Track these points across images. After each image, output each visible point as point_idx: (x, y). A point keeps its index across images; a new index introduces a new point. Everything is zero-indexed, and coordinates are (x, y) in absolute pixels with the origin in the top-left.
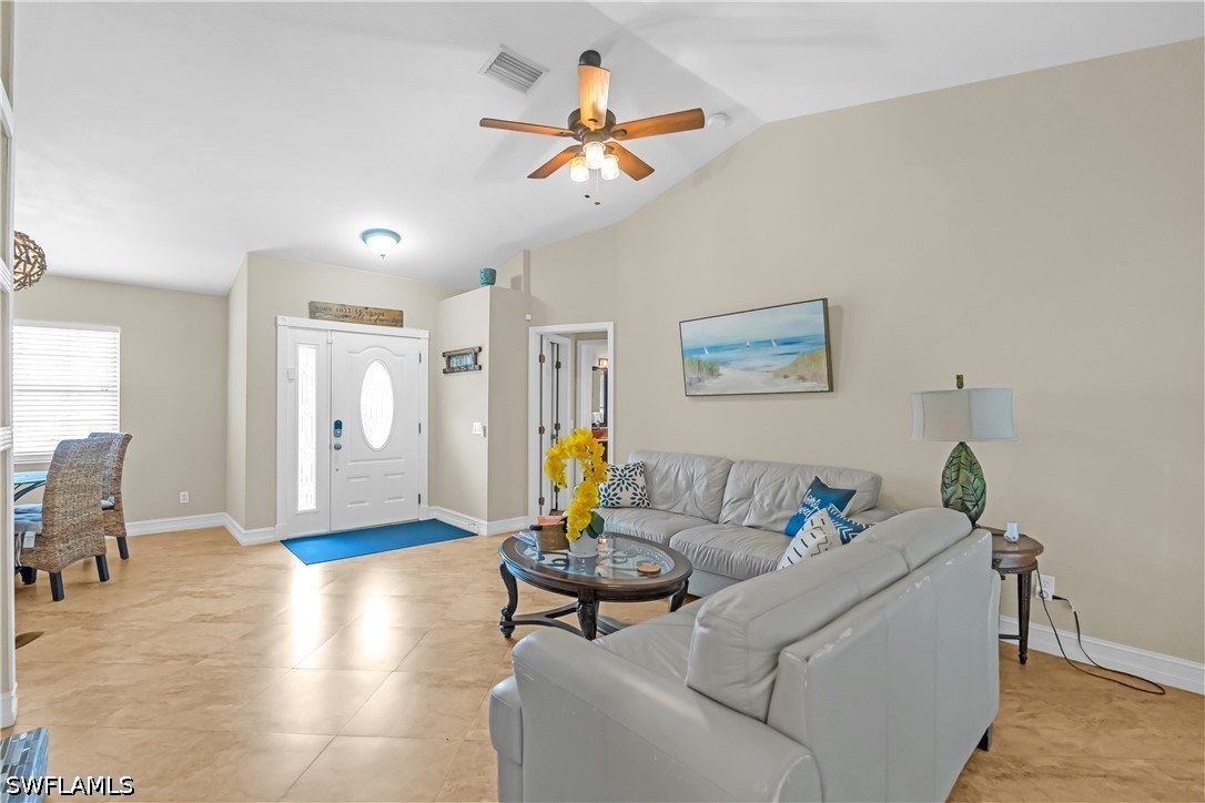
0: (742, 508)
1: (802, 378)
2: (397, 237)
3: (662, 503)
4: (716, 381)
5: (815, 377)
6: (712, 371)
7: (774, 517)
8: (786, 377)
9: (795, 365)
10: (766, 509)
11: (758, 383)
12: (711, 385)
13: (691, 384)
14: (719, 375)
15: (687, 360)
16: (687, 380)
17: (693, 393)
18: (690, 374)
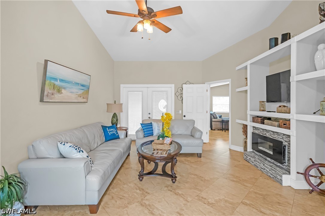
1: (84, 98)
4: (60, 95)
5: (86, 98)
6: (59, 90)
8: (80, 97)
9: (83, 93)
11: (73, 98)
12: (57, 97)
13: (47, 95)
14: (62, 93)
15: (47, 82)
16: (46, 93)
17: (48, 101)
18: (47, 90)
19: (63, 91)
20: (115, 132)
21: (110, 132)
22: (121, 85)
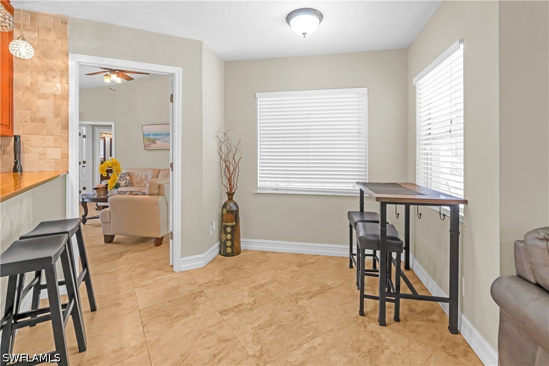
4: (155, 145)
6: (154, 142)
12: (153, 146)
15: (145, 138)
19: (157, 142)
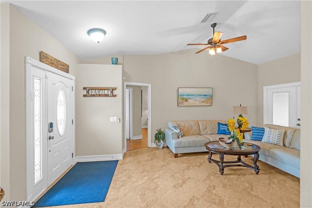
0: (206, 130)
1: (207, 103)
2: (105, 32)
3: (186, 133)
4: (187, 103)
5: (209, 103)
6: (186, 100)
7: (213, 131)
8: (204, 102)
9: (206, 100)
10: (211, 130)
11: (197, 103)
12: (186, 104)
13: (180, 103)
14: (188, 101)
15: (179, 97)
16: (179, 102)
17: (180, 105)
18: (180, 101)
19: (189, 100)
20: (226, 129)
21: (222, 128)
22: (264, 87)
